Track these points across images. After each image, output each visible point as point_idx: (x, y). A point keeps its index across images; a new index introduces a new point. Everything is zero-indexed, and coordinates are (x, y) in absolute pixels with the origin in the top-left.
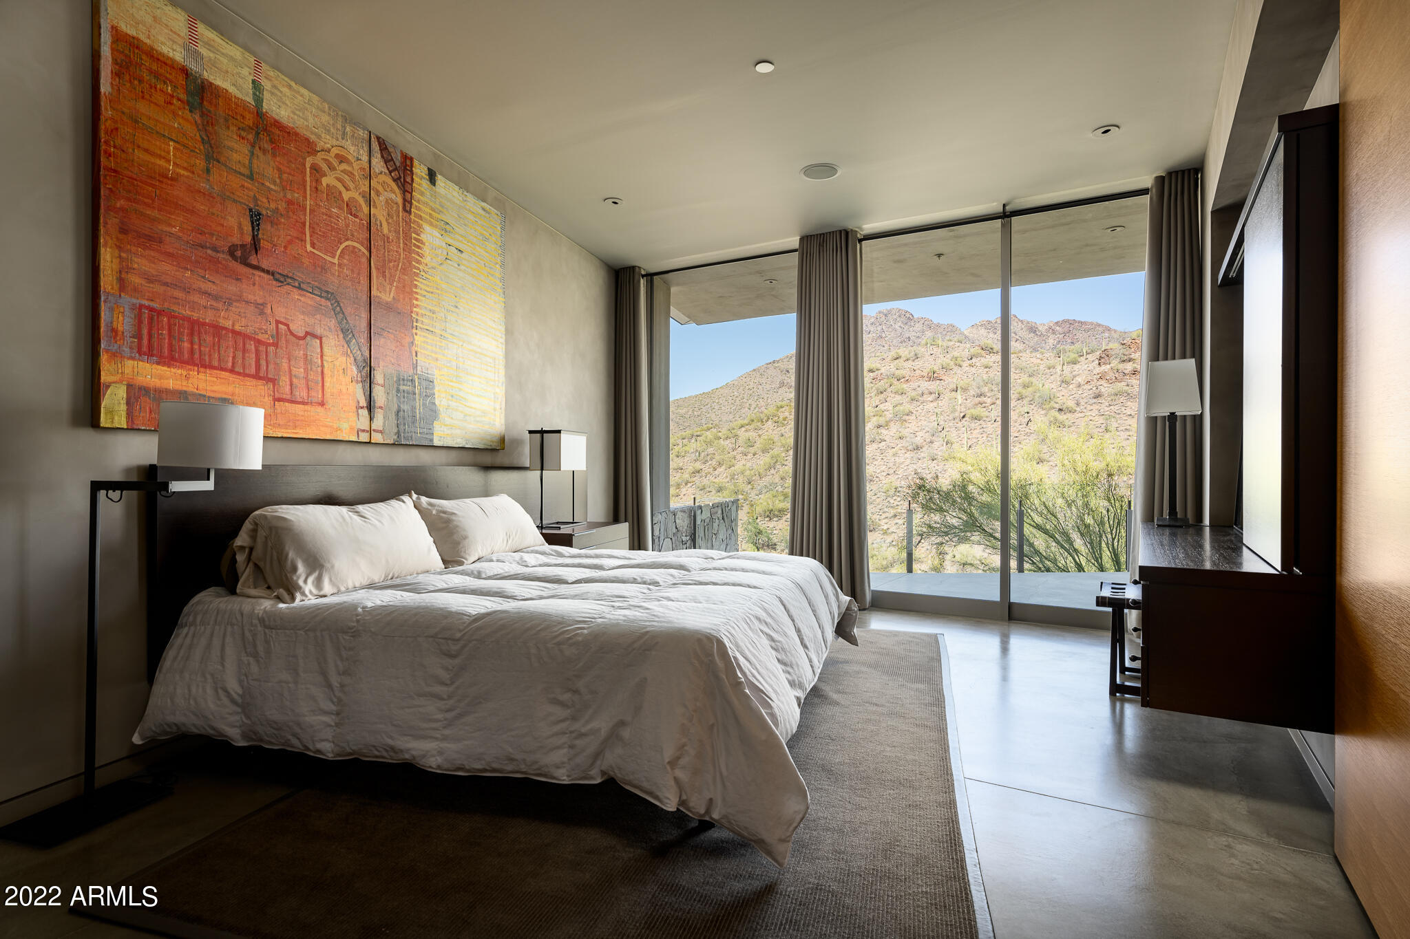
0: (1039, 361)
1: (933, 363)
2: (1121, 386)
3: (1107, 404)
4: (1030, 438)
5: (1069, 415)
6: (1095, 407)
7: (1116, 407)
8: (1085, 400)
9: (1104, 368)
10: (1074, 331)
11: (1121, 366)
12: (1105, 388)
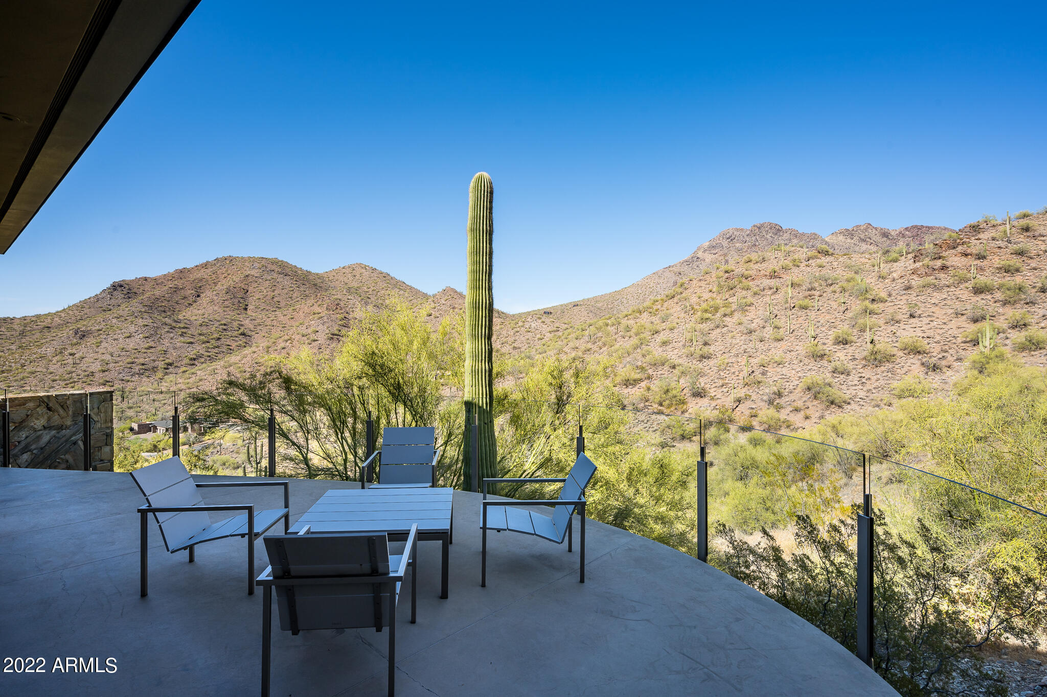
0: (867, 260)
1: (776, 265)
2: (930, 279)
3: (915, 295)
4: (844, 323)
5: (881, 305)
6: (905, 297)
7: (923, 297)
8: (897, 292)
9: (918, 265)
10: (922, 234)
11: (931, 263)
12: (916, 282)
